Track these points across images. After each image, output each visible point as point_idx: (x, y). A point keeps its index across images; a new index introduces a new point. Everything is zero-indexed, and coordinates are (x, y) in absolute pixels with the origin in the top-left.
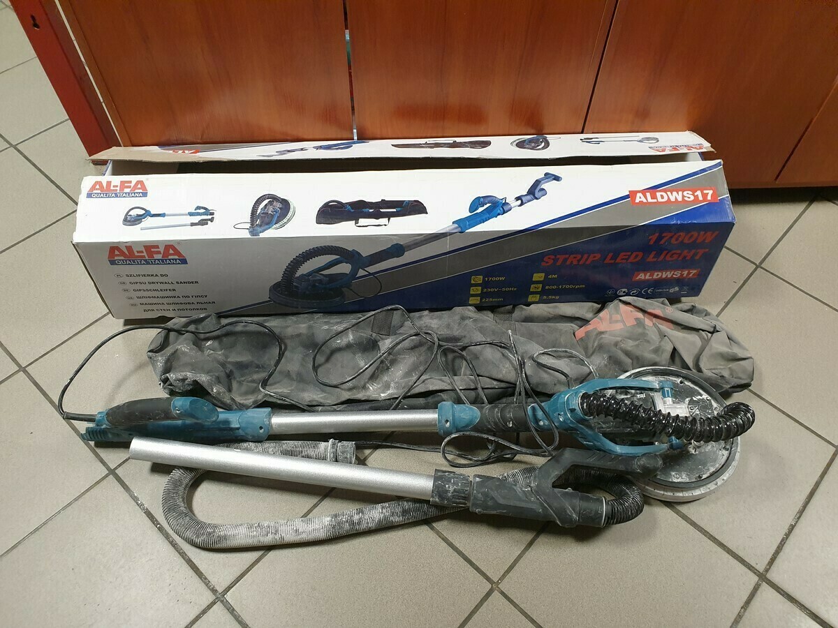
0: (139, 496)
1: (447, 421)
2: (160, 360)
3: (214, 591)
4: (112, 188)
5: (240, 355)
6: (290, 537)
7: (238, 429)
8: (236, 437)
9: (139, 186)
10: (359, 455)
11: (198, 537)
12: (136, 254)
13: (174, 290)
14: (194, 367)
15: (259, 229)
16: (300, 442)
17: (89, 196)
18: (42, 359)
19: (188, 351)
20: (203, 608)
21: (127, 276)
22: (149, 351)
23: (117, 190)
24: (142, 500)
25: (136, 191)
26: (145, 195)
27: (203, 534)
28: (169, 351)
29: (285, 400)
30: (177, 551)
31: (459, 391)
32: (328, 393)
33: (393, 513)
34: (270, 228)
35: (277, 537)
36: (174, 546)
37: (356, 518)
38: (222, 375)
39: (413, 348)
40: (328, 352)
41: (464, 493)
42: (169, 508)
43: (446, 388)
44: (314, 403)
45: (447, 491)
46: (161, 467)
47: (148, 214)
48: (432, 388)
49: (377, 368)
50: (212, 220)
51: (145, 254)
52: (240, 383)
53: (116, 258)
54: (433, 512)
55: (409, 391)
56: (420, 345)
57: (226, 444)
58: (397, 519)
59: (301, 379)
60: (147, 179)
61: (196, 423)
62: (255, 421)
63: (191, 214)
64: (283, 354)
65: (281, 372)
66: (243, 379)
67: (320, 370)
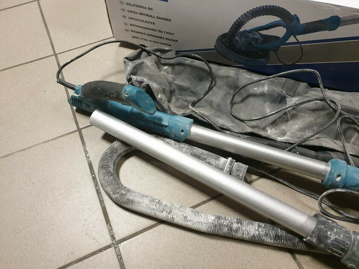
0: (89, 151)
1: (339, 176)
2: (131, 65)
3: (113, 237)
5: (182, 81)
6: (178, 220)
7: (166, 126)
8: (164, 132)
10: (248, 178)
11: (114, 193)
13: (154, 24)
14: (150, 77)
16: (206, 152)
18: (67, 52)
19: (150, 65)
20: (101, 247)
21: (127, 4)
22: (125, 58)
24: (90, 154)
27: (118, 193)
28: (138, 62)
29: (204, 118)
30: (99, 198)
31: (349, 155)
32: (237, 125)
33: (267, 234)
35: (170, 216)
36: (98, 194)
37: (235, 226)
38: (168, 89)
39: (314, 110)
40: (245, 95)
41: (344, 245)
42: (103, 166)
43: (337, 149)
44: (225, 127)
45: (327, 238)
46: (109, 137)
48: (325, 145)
49: (280, 118)
52: (177, 99)
54: (301, 246)
55: (304, 141)
56: (323, 109)
57: (155, 135)
58: (268, 240)
59: (219, 109)
61: (139, 114)
62: (180, 125)
64: (212, 88)
65: (206, 101)
66: (180, 97)
67: (235, 106)
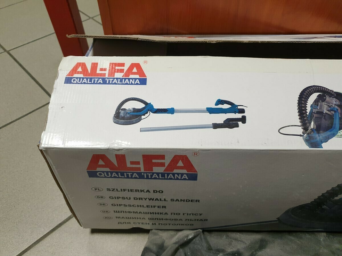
4: (98, 72)
9: (135, 70)
12: (129, 165)
15: (318, 137)
17: (68, 80)
21: (108, 190)
23: (105, 74)
25: (131, 76)
26: (143, 82)
34: (334, 135)
47: (148, 108)
50: (243, 120)
51: (142, 166)
53: (98, 169)
60: (145, 62)
63: (211, 111)
